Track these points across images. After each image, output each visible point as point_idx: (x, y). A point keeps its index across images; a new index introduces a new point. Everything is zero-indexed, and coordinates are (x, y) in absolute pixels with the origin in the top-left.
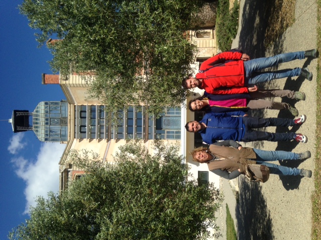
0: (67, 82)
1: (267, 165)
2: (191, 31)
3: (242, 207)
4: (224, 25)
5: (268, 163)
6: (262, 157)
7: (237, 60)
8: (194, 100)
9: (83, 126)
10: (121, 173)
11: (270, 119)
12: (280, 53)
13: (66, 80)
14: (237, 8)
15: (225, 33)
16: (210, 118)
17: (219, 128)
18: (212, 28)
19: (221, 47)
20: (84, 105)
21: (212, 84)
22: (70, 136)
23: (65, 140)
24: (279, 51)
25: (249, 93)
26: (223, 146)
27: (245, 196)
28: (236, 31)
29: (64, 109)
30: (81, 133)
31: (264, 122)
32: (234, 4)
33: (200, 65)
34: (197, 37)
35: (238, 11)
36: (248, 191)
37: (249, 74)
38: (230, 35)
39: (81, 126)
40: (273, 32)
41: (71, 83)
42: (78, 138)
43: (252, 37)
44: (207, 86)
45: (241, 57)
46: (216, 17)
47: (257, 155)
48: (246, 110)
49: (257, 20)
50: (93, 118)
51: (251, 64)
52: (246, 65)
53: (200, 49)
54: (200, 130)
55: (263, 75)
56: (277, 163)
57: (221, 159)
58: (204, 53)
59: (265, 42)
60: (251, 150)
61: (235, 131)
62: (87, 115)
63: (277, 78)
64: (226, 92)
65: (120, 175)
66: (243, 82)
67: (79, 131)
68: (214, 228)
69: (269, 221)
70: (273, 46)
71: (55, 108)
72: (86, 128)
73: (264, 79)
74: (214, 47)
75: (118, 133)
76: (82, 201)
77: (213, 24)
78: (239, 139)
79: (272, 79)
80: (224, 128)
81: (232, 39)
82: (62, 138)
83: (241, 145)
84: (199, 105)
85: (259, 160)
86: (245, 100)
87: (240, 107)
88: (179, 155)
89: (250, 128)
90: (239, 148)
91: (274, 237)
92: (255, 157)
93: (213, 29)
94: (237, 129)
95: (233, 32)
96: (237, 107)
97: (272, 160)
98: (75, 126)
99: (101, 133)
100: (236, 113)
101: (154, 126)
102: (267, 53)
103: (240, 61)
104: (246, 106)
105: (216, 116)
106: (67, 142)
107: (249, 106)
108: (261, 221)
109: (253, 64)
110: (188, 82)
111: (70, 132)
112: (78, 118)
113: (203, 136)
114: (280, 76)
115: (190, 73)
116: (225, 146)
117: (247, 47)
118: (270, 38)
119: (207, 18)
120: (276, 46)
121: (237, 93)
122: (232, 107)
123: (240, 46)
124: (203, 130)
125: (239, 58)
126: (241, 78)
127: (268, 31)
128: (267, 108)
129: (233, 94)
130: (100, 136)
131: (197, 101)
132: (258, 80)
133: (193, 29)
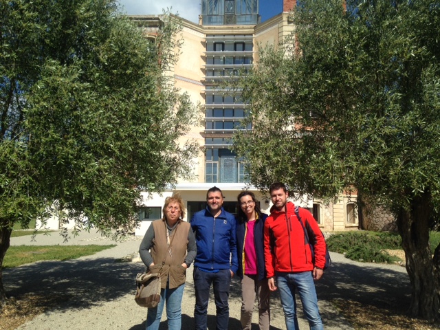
0: (286, 23)
1: (159, 305)
2: (356, 196)
3: (110, 267)
4: (365, 242)
5: (163, 305)
6: (171, 297)
7: (313, 261)
8: (254, 200)
9: (223, 46)
10: (149, 95)
11: (227, 308)
12: (323, 322)
13: (288, 21)
14: (389, 260)
15: (353, 243)
16: (228, 222)
17: (213, 235)
18: (361, 226)
19: (333, 238)
20: (254, 48)
21: (278, 225)
22: (209, 28)
23: (204, 22)
24: (325, 320)
25: (266, 280)
26: (188, 241)
27: (125, 271)
28: (356, 259)
29: (247, 20)
30: (214, 45)
31: (222, 300)
32: (395, 256)
33: (308, 209)
34: (347, 205)
35: (384, 261)
36: (132, 276)
37: (292, 279)
38: (350, 251)
39: (223, 44)
40: (354, 312)
41: (285, 28)
42: (206, 39)
43: (347, 282)
44: (274, 219)
45: (318, 268)
46: (375, 231)
47: (174, 289)
48: (239, 274)
49: (371, 289)
50: (235, 60)
51: (307, 281)
52: (306, 274)
53: (330, 208)
54: (209, 208)
55: (292, 299)
56: (164, 318)
57: (168, 238)
58: (325, 214)
59: (340, 300)
60: (182, 282)
61: (208, 258)
62: (239, 52)
63: (286, 319)
64: (267, 246)
65: (146, 94)
66: (281, 270)
67: (217, 41)
68: (75, 229)
69: (87, 306)
70: (334, 312)
71: (249, 8)
72: (221, 51)
73: (285, 299)
74: (333, 229)
75: (213, 96)
76: (108, 40)
77: (366, 227)
78: (197, 264)
79: (285, 311)
80: (213, 243)
81: (344, 253)
82: (207, 18)
83: (188, 266)
84: (247, 207)
85: (168, 292)
86: (255, 272)
87: (244, 265)
88: (178, 179)
89: (214, 280)
90: (184, 265)
91: (64, 312)
92: (171, 287)
93: (359, 227)
94: (212, 261)
95: (355, 255)
96: (243, 261)
97: (167, 311)
98: (224, 35)
99: (213, 72)
100: (236, 259)
101: (223, 145)
102: (324, 302)
103: (312, 265)
104: (245, 274)
105: (230, 231)
106: (201, 24)
107: (246, 278)
108: (87, 294)
109: (307, 284)
110: (280, 191)
111: (215, 29)
112: (235, 39)
113: (201, 213)
114: (289, 323)
115: (295, 194)
116: (188, 245)
117: (332, 273)
118: (345, 307)
119: (374, 219)
120: (333, 316)
121: (265, 261)
122: (243, 254)
123: (334, 264)
124: (210, 213)
125: (316, 264)
126: (287, 267)
127: (356, 305)
128: (243, 304)
129: (264, 255)
130: (210, 70)
131: (253, 204)
132: (283, 292)
133: (358, 199)
